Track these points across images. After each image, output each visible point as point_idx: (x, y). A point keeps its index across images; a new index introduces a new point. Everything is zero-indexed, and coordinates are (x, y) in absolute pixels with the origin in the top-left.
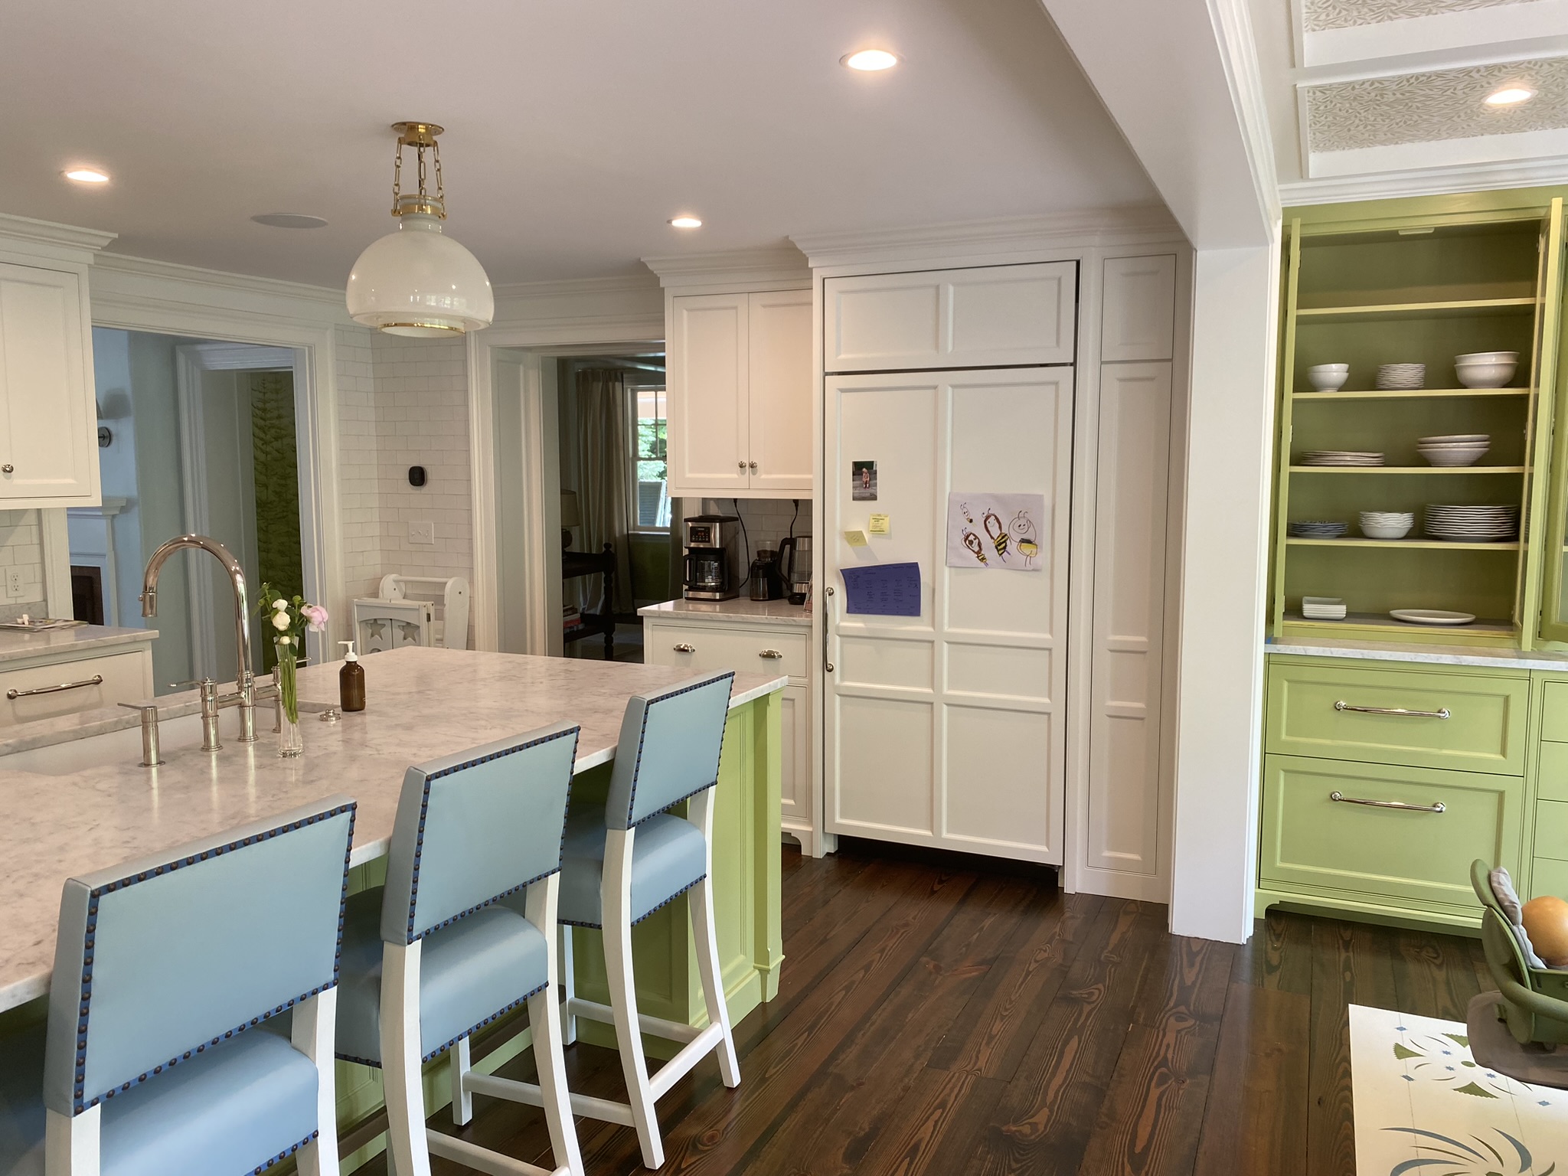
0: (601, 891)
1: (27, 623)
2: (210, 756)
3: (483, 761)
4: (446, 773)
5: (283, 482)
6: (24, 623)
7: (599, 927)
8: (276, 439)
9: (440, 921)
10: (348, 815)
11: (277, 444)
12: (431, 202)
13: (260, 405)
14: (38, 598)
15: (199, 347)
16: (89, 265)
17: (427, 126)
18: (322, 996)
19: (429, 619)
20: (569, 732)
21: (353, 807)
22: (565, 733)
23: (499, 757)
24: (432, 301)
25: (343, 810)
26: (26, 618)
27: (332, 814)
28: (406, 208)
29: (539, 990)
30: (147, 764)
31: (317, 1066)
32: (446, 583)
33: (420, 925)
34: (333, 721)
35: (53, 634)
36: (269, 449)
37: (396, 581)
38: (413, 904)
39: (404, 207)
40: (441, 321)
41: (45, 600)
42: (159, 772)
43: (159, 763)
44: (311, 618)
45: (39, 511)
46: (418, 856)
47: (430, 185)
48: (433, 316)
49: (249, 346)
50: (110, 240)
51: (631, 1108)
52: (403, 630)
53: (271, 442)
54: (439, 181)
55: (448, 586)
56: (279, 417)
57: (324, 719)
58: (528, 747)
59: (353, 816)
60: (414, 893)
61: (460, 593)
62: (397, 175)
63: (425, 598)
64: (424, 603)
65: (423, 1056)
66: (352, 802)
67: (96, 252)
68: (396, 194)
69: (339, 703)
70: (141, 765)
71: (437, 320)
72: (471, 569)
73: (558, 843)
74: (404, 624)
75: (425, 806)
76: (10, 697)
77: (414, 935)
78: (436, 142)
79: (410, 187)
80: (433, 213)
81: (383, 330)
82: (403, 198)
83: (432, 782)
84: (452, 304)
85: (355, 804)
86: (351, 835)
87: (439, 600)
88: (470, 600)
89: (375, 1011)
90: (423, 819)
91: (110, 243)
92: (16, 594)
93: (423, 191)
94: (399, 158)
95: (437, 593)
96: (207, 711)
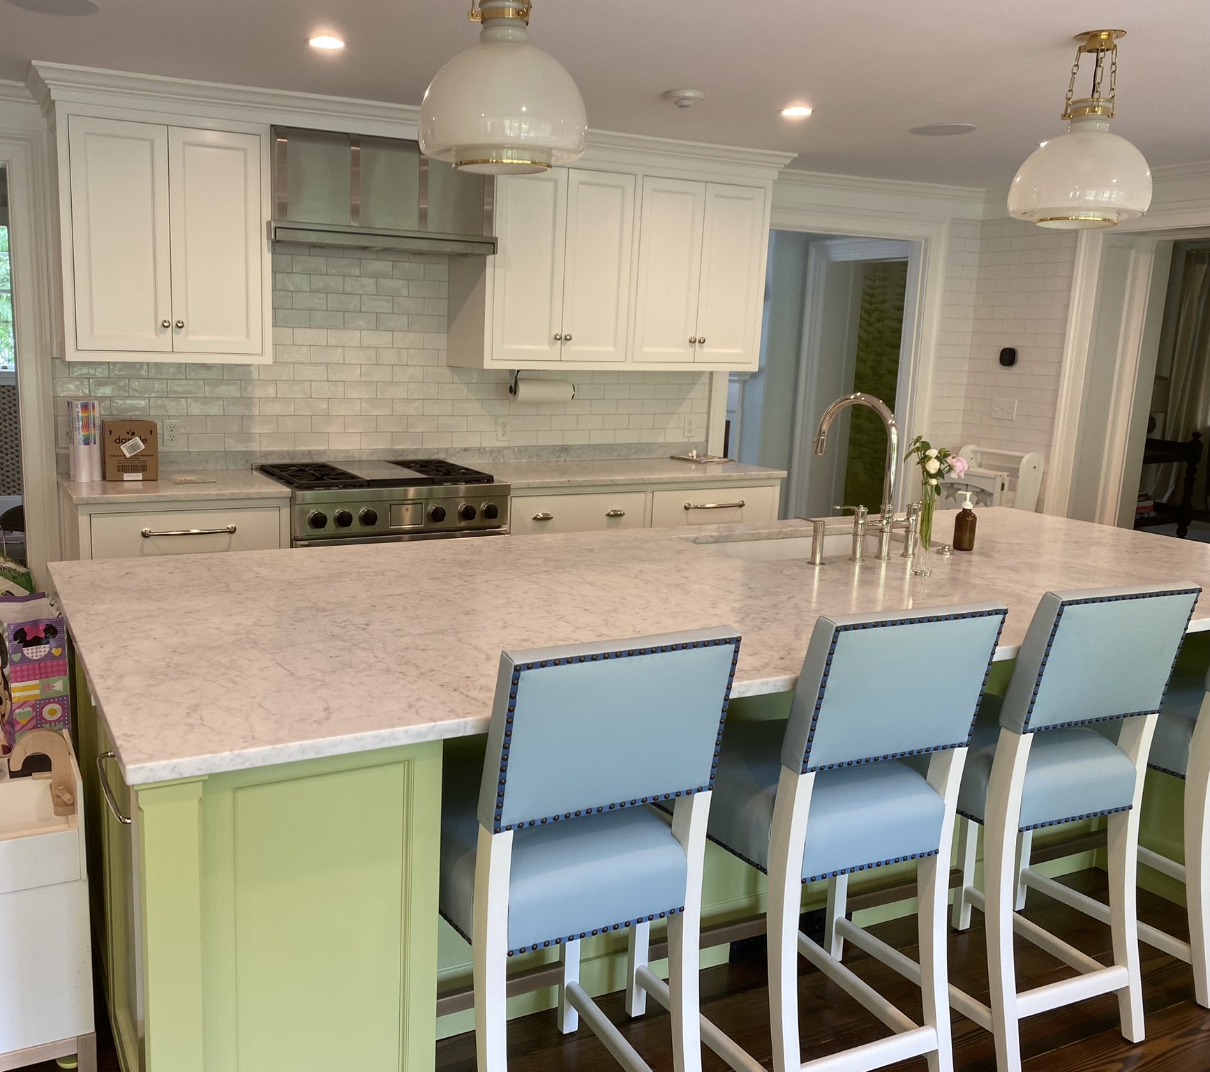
0: (1190, 746)
1: (695, 457)
2: (855, 565)
3: (1109, 599)
4: (1077, 602)
5: (879, 358)
6: (693, 457)
7: (1183, 777)
8: (878, 321)
9: (1050, 723)
10: (1000, 617)
11: (878, 325)
12: (1104, 104)
13: (869, 291)
14: (702, 439)
15: (829, 243)
16: (774, 180)
17: (1110, 33)
18: (957, 750)
19: (1003, 488)
20: (1190, 591)
21: (1005, 612)
22: (1186, 592)
23: (1123, 599)
24: (1091, 196)
25: (997, 612)
26: (695, 452)
27: (989, 613)
28: (1076, 112)
29: (1123, 810)
30: (813, 563)
31: (945, 802)
32: (1022, 457)
33: (1035, 722)
34: (947, 555)
35: (709, 467)
36: (871, 329)
37: (974, 452)
38: (1033, 703)
39: (1074, 111)
40: (1096, 213)
41: (707, 441)
42: (821, 571)
43: (822, 564)
44: (955, 466)
45: (711, 373)
46: (1044, 665)
47: (1104, 89)
48: (1088, 209)
49: (869, 240)
50: (791, 159)
51: (1190, 947)
52: (976, 496)
53: (874, 323)
54: (1113, 82)
55: (1024, 461)
56: (883, 302)
57: (940, 552)
58: (1150, 597)
59: (1004, 619)
60: (1035, 694)
61: (1035, 467)
62: (1073, 80)
63: (998, 468)
64: (1000, 473)
65: (1020, 827)
66: (1005, 608)
67: (780, 169)
68: (1069, 99)
69: (952, 543)
70: (809, 563)
71: (1092, 213)
72: (1049, 447)
73: (1162, 689)
74: (979, 490)
75: (1056, 626)
76: (686, 508)
77: (1029, 728)
78: (1115, 46)
79: (1083, 90)
80: (1104, 113)
81: (1037, 224)
82: (1074, 103)
83: (1065, 607)
84: (1110, 197)
85: (1007, 610)
86: (999, 633)
87: (1014, 473)
88: (1043, 475)
89: (984, 781)
90: (1053, 636)
91: (791, 162)
92: (689, 435)
93: (1096, 95)
94: (1077, 65)
95: (1012, 466)
96: (857, 531)
